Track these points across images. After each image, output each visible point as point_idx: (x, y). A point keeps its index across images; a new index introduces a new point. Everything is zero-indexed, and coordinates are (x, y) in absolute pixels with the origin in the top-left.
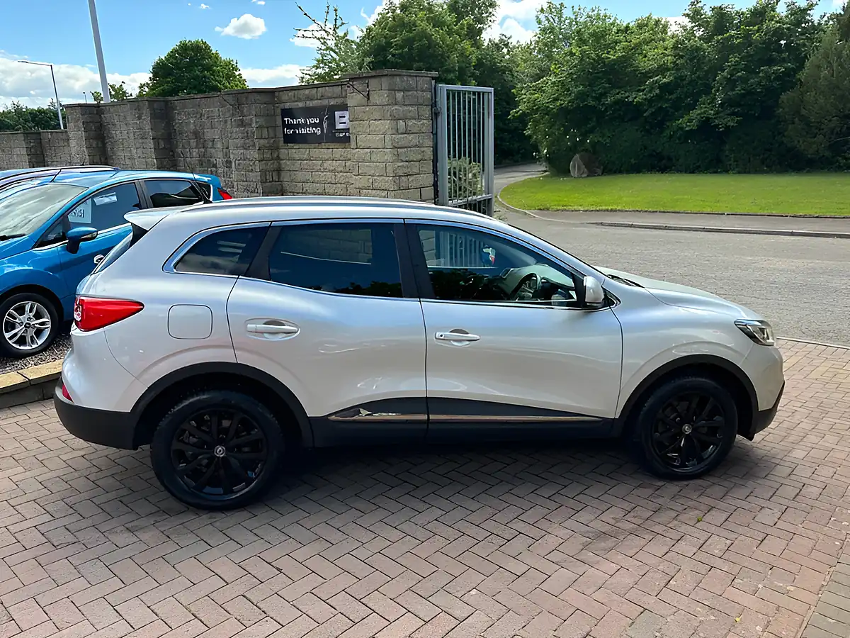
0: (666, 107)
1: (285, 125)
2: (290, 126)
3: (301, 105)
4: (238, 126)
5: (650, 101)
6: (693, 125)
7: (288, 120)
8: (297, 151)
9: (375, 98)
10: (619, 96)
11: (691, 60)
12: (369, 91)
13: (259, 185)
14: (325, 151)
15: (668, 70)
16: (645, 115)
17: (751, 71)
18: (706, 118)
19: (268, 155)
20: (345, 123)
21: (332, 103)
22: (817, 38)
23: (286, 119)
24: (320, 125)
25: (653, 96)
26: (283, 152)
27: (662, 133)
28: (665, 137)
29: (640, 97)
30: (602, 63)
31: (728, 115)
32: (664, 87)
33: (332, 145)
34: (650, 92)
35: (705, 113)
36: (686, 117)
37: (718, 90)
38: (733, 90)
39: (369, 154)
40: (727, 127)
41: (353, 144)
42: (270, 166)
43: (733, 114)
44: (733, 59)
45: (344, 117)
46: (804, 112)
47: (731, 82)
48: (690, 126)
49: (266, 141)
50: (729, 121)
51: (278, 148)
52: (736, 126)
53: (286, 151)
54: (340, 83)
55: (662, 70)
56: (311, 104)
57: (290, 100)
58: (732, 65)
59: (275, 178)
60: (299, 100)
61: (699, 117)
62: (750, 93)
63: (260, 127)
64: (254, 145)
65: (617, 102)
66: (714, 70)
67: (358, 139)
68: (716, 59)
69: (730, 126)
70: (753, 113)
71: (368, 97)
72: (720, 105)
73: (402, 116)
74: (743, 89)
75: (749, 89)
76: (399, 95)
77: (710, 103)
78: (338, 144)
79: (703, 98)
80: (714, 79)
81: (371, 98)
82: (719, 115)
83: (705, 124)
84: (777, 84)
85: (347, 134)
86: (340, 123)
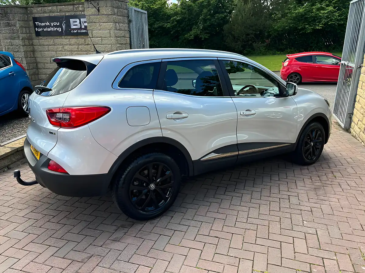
0: (179, 30)
1: (35, 26)
2: (39, 27)
3: (46, 15)
4: (6, 26)
5: (173, 27)
6: (192, 37)
7: (38, 24)
8: (45, 41)
9: (103, 11)
10: (160, 25)
11: (188, 10)
12: (99, 7)
13: (24, 59)
14: (65, 40)
15: (178, 14)
16: (172, 33)
17: (212, 16)
18: (197, 34)
19: (27, 43)
20: (77, 25)
21: (67, 15)
22: (233, 4)
23: (37, 23)
24: (60, 26)
25: (174, 25)
26: (36, 41)
27: (178, 41)
29: (169, 25)
30: (151, 9)
31: (204, 33)
32: (178, 21)
33: (69, 37)
34: (172, 23)
35: (196, 32)
36: (189, 34)
37: (200, 23)
38: (206, 23)
39: (101, 40)
40: (205, 38)
41: (90, 35)
42: (30, 49)
43: (206, 33)
44: (205, 11)
45: (77, 22)
46: (233, 33)
47: (205, 20)
48: (190, 38)
49: (26, 35)
50: (206, 36)
51: (32, 39)
52: (207, 38)
53: (37, 41)
54: (73, 4)
55: (176, 14)
56: (53, 15)
57: (38, 13)
58: (205, 13)
59: (32, 56)
60: (44, 12)
61: (194, 34)
62: (212, 25)
63: (21, 27)
64: (19, 37)
65: (160, 27)
66: (198, 15)
67: (93, 32)
68: (198, 11)
69: (206, 38)
70: (213, 33)
71: (99, 10)
72: (201, 30)
73: (117, 21)
74: (209, 23)
75: (212, 23)
76: (116, 10)
77: (197, 29)
78: (73, 37)
79: (194, 26)
80: (198, 19)
81: (101, 11)
82: (202, 33)
83: (196, 37)
84: (221, 21)
85: (79, 31)
86: (74, 25)
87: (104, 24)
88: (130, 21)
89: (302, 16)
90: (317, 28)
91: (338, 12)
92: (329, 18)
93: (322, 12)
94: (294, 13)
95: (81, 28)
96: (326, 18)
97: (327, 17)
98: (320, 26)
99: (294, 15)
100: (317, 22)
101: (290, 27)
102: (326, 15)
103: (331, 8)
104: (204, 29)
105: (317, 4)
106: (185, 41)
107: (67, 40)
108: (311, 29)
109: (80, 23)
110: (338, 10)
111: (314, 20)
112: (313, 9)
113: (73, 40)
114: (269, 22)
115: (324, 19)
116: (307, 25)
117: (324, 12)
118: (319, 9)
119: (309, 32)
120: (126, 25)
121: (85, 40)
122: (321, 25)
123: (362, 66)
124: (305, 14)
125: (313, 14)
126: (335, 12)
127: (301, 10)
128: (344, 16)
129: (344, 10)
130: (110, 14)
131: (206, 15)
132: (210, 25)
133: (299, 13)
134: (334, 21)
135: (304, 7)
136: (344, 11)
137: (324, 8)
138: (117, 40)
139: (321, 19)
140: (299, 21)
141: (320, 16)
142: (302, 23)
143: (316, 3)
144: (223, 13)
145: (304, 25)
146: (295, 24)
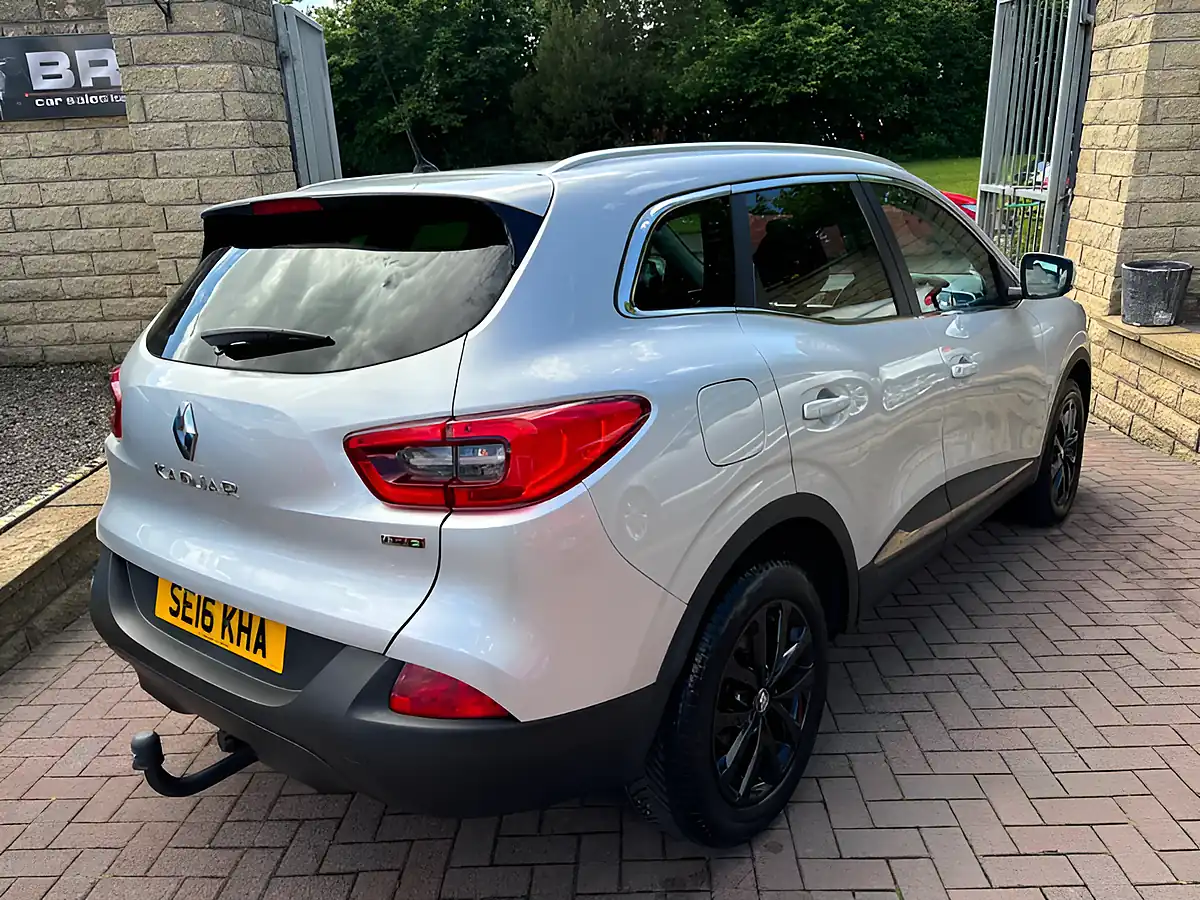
0: (354, 101)
6: (406, 126)
9: (189, 16)
12: (168, 4)
14: (5, 138)
17: (470, 50)
18: (423, 115)
20: (60, 76)
21: (9, 35)
28: (358, 144)
31: (447, 111)
33: (26, 125)
35: (419, 108)
37: (429, 78)
38: (451, 75)
39: (183, 133)
40: (452, 129)
41: (134, 114)
43: (452, 110)
44: (443, 33)
45: (57, 64)
46: (546, 107)
47: (444, 66)
50: (453, 120)
52: (460, 128)
58: (443, 43)
61: (410, 114)
62: (472, 81)
66: (419, 49)
67: (147, 104)
68: (417, 33)
69: (455, 127)
70: (477, 110)
71: (169, 15)
72: (436, 99)
73: (247, 58)
74: (462, 77)
75: (470, 76)
76: (238, 14)
77: (418, 96)
78: (43, 123)
79: (408, 89)
80: (421, 61)
81: (177, 16)
82: (437, 112)
83: (421, 125)
84: (502, 71)
85: (70, 101)
86: (45, 77)
87: (196, 68)
88: (283, 59)
89: (753, 53)
90: (804, 89)
91: (856, 41)
92: (835, 58)
93: (813, 40)
94: (729, 45)
95: (77, 88)
96: (824, 60)
97: (829, 57)
98: (813, 86)
99: (730, 50)
100: (801, 73)
101: (723, 89)
102: (824, 49)
103: (835, 29)
104: (446, 95)
105: (792, 16)
106: (377, 140)
107: (19, 138)
108: (784, 93)
109: (73, 67)
110: (855, 33)
111: (790, 68)
112: (784, 32)
113: (44, 138)
114: (655, 73)
115: (820, 63)
116: (772, 80)
117: (818, 40)
118: (799, 33)
119: (779, 102)
120: (273, 73)
121: (97, 133)
122: (813, 80)
123: (1073, 196)
124: (763, 49)
125: (786, 49)
126: (847, 40)
127: (749, 35)
128: (875, 54)
129: (871, 33)
130: (221, 28)
131: (447, 51)
132: (464, 83)
133: (744, 43)
134: (847, 70)
135: (757, 27)
136: (871, 37)
137: (814, 28)
138: (252, 133)
139: (810, 61)
140: (747, 68)
141: (806, 52)
142: (755, 76)
143: (790, 12)
144: (502, 41)
145: (763, 81)
146: (735, 76)
